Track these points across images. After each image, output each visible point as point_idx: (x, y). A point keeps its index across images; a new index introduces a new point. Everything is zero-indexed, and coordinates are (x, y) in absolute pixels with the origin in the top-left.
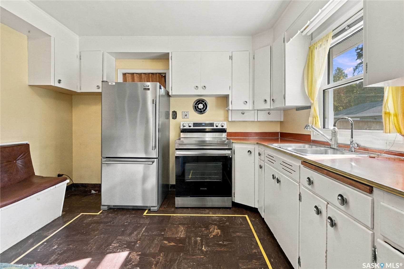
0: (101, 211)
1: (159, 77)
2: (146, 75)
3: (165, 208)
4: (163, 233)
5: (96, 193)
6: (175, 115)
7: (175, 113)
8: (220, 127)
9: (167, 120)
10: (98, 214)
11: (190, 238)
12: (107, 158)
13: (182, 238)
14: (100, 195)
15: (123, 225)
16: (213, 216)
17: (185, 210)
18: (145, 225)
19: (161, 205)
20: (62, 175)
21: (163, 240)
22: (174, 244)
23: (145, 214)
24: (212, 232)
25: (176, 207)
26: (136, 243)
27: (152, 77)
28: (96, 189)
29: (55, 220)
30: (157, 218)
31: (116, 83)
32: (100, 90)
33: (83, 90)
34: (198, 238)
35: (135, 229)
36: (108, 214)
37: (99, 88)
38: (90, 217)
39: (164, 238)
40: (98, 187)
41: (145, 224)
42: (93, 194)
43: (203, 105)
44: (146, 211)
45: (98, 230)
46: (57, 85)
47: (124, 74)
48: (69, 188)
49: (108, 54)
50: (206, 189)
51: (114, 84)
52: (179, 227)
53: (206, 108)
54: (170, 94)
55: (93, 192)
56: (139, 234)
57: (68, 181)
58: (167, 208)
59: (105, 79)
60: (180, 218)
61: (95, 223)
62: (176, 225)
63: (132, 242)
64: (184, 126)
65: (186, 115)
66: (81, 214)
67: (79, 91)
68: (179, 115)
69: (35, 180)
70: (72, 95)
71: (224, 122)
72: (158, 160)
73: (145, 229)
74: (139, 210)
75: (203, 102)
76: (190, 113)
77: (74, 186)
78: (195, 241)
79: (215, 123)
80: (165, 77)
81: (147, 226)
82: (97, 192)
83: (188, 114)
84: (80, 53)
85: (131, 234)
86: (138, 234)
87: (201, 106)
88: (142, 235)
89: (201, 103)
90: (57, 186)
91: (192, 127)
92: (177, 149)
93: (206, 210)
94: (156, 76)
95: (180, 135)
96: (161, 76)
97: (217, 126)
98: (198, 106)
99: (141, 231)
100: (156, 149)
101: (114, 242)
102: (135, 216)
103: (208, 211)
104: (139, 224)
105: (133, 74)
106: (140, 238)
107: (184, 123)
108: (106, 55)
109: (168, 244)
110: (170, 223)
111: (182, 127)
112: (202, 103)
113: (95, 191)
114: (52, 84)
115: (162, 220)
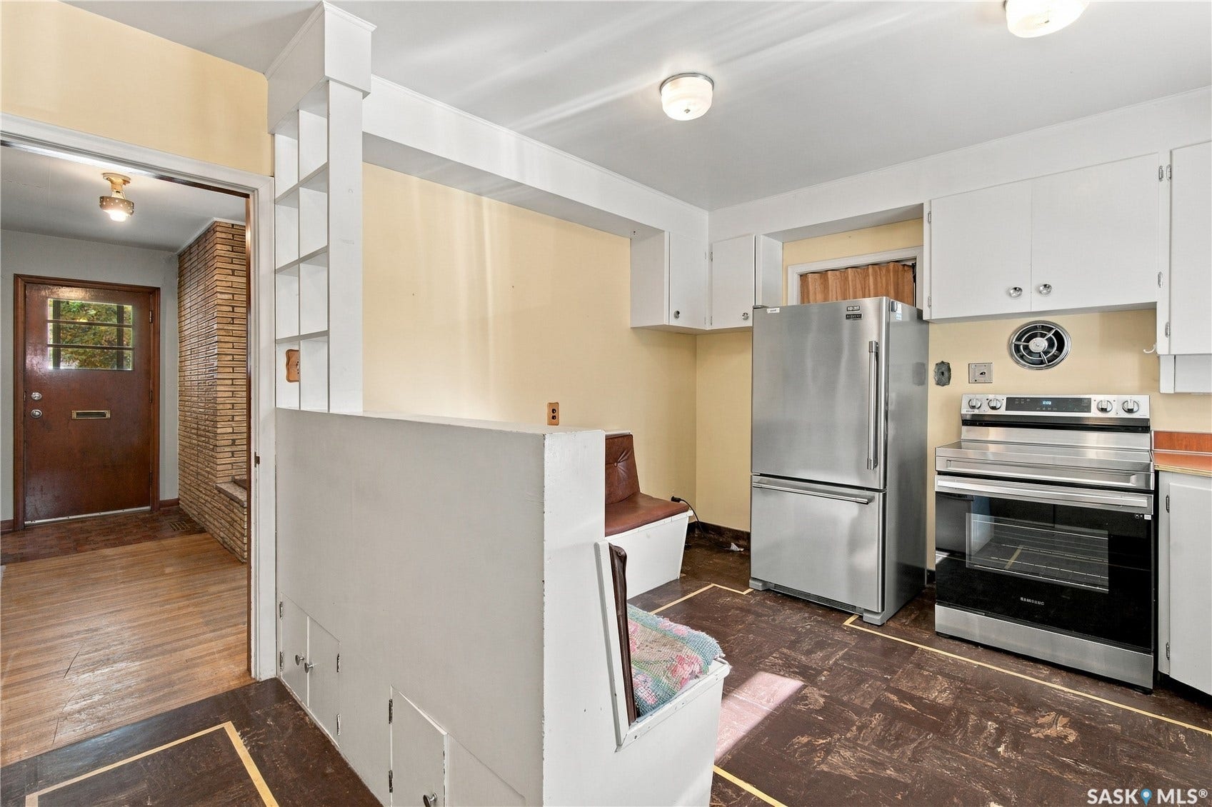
0: (749, 590)
1: (896, 272)
2: (858, 270)
3: (904, 624)
4: (889, 677)
5: (740, 551)
6: (946, 374)
7: (943, 369)
8: (1116, 413)
9: (918, 389)
10: (744, 593)
11: (963, 714)
12: (761, 475)
13: (939, 704)
14: (749, 557)
15: (794, 630)
16: (1063, 691)
17: (965, 647)
18: (846, 647)
19: (895, 614)
20: (679, 500)
21: (885, 690)
22: (913, 709)
23: (848, 622)
24: (1042, 726)
25: (937, 632)
26: (819, 673)
27: (875, 272)
28: (741, 542)
29: (671, 582)
30: (879, 641)
31: (781, 308)
32: (749, 323)
33: (715, 327)
34: (990, 723)
35: (820, 645)
36: (764, 600)
37: (747, 318)
38: (729, 596)
39: (888, 686)
40: (743, 538)
41: (846, 645)
42: (733, 551)
43: (1050, 340)
44: (852, 619)
45: (744, 622)
46: (674, 322)
47: (803, 277)
48: (692, 527)
49: (767, 238)
50: (1042, 603)
51: (778, 310)
52: (936, 679)
53: (1061, 348)
54: (925, 317)
55: (734, 547)
56: (829, 660)
57: (690, 513)
58: (911, 627)
59: (759, 303)
60: (943, 661)
61: (737, 608)
62: (928, 673)
63: (811, 668)
64: (973, 407)
65: (982, 374)
66: (713, 585)
67: (708, 328)
68: (959, 373)
69: (642, 502)
70: (696, 335)
71: (1136, 398)
72: (885, 496)
73: (844, 654)
74: (834, 611)
75: (1050, 329)
76: (995, 368)
77: (698, 528)
78: (977, 724)
79: (1096, 399)
80: (914, 266)
81: (850, 650)
82: (742, 550)
83: (990, 371)
84: (711, 246)
85: (809, 653)
86: (828, 657)
87: (1039, 344)
88: (835, 663)
89: (1039, 335)
90: (674, 518)
91: (1002, 411)
92: (940, 473)
93: (1041, 669)
94: (888, 271)
95: (960, 433)
96: (901, 268)
97: (1103, 410)
98: (1028, 346)
99: (833, 653)
100: (878, 467)
101: (774, 655)
102: (823, 620)
103: (1048, 672)
104: (832, 639)
105: (823, 274)
106: (831, 668)
107: (971, 397)
108: (762, 239)
109: (898, 703)
110: (911, 663)
111: (966, 411)
112: (1043, 336)
113: (739, 546)
114: (665, 322)
115: (890, 650)
